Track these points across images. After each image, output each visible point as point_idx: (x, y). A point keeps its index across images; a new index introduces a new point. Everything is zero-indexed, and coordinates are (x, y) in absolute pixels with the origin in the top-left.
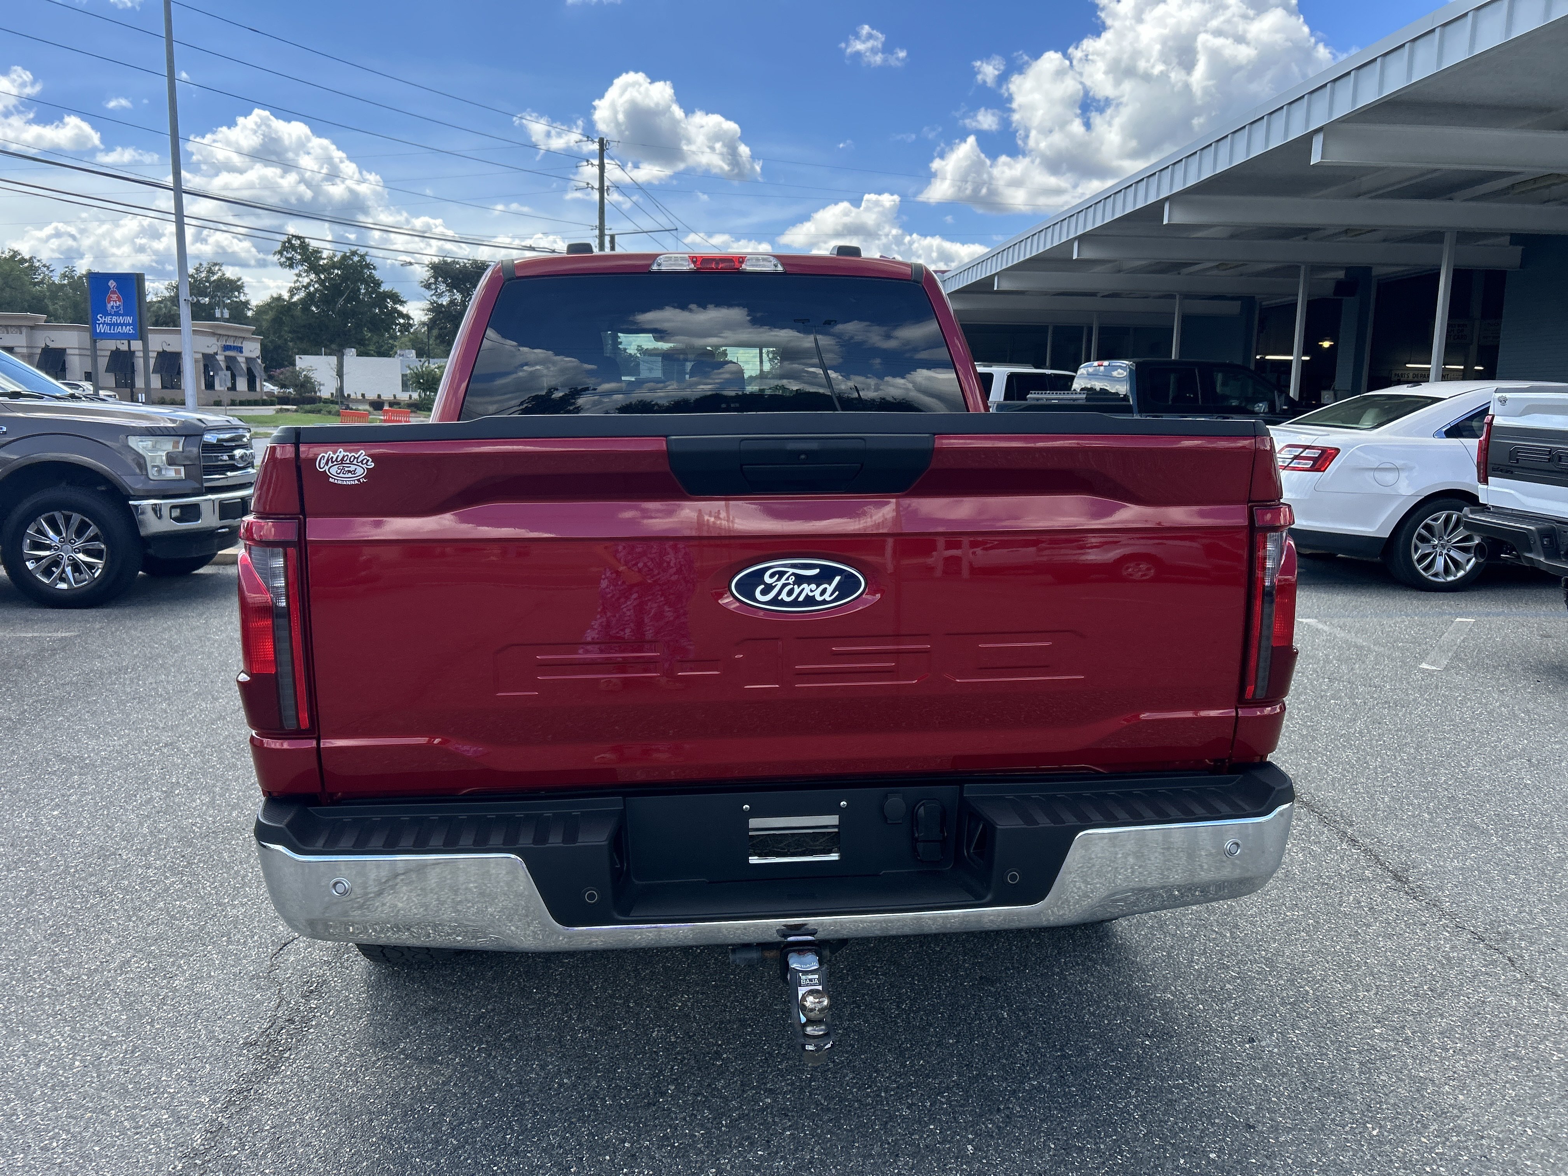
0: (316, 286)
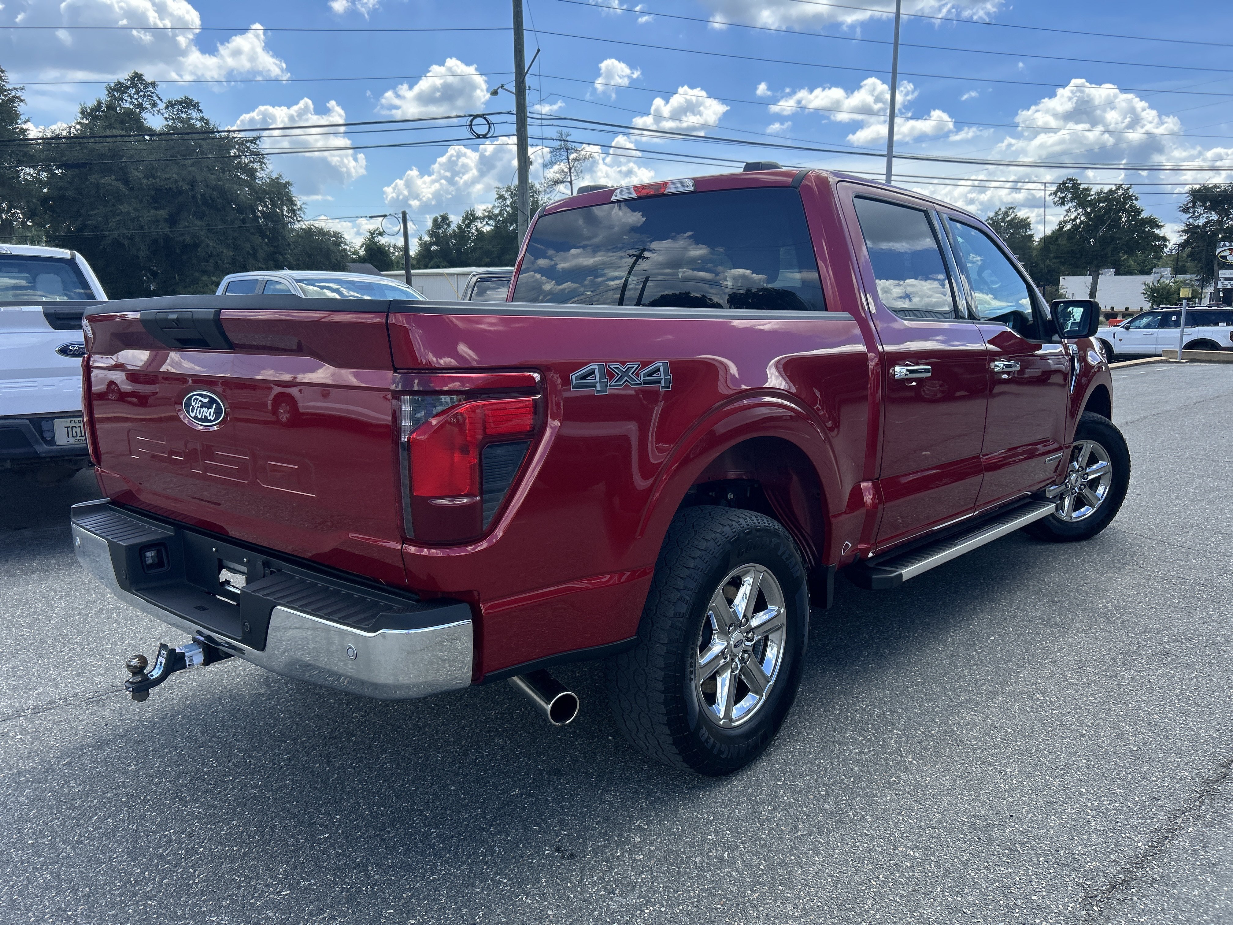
0: (1082, 219)
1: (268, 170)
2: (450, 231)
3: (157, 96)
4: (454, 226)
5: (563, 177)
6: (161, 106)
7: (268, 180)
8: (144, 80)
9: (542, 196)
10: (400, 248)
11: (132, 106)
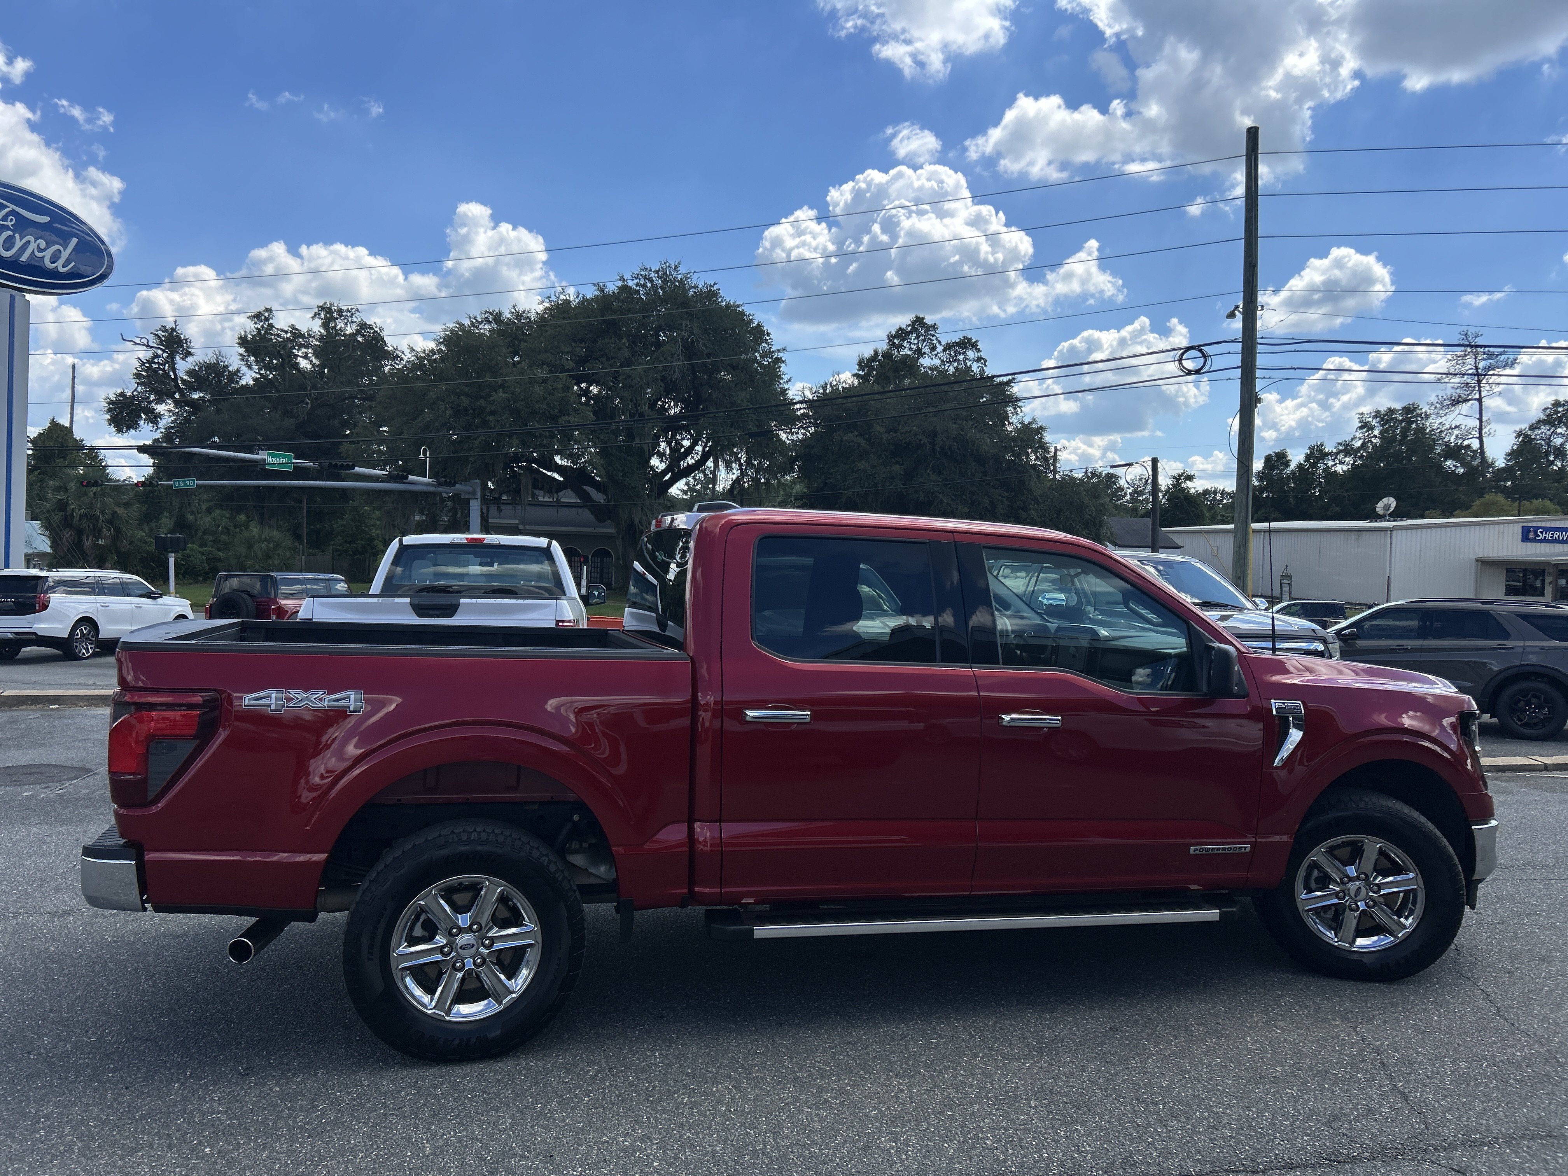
1: (1021, 414)
2: (1288, 471)
3: (937, 339)
4: (1293, 465)
5: (1467, 393)
6: (940, 348)
7: (1019, 426)
8: (925, 323)
9: (1430, 421)
10: (1229, 494)
11: (909, 353)
